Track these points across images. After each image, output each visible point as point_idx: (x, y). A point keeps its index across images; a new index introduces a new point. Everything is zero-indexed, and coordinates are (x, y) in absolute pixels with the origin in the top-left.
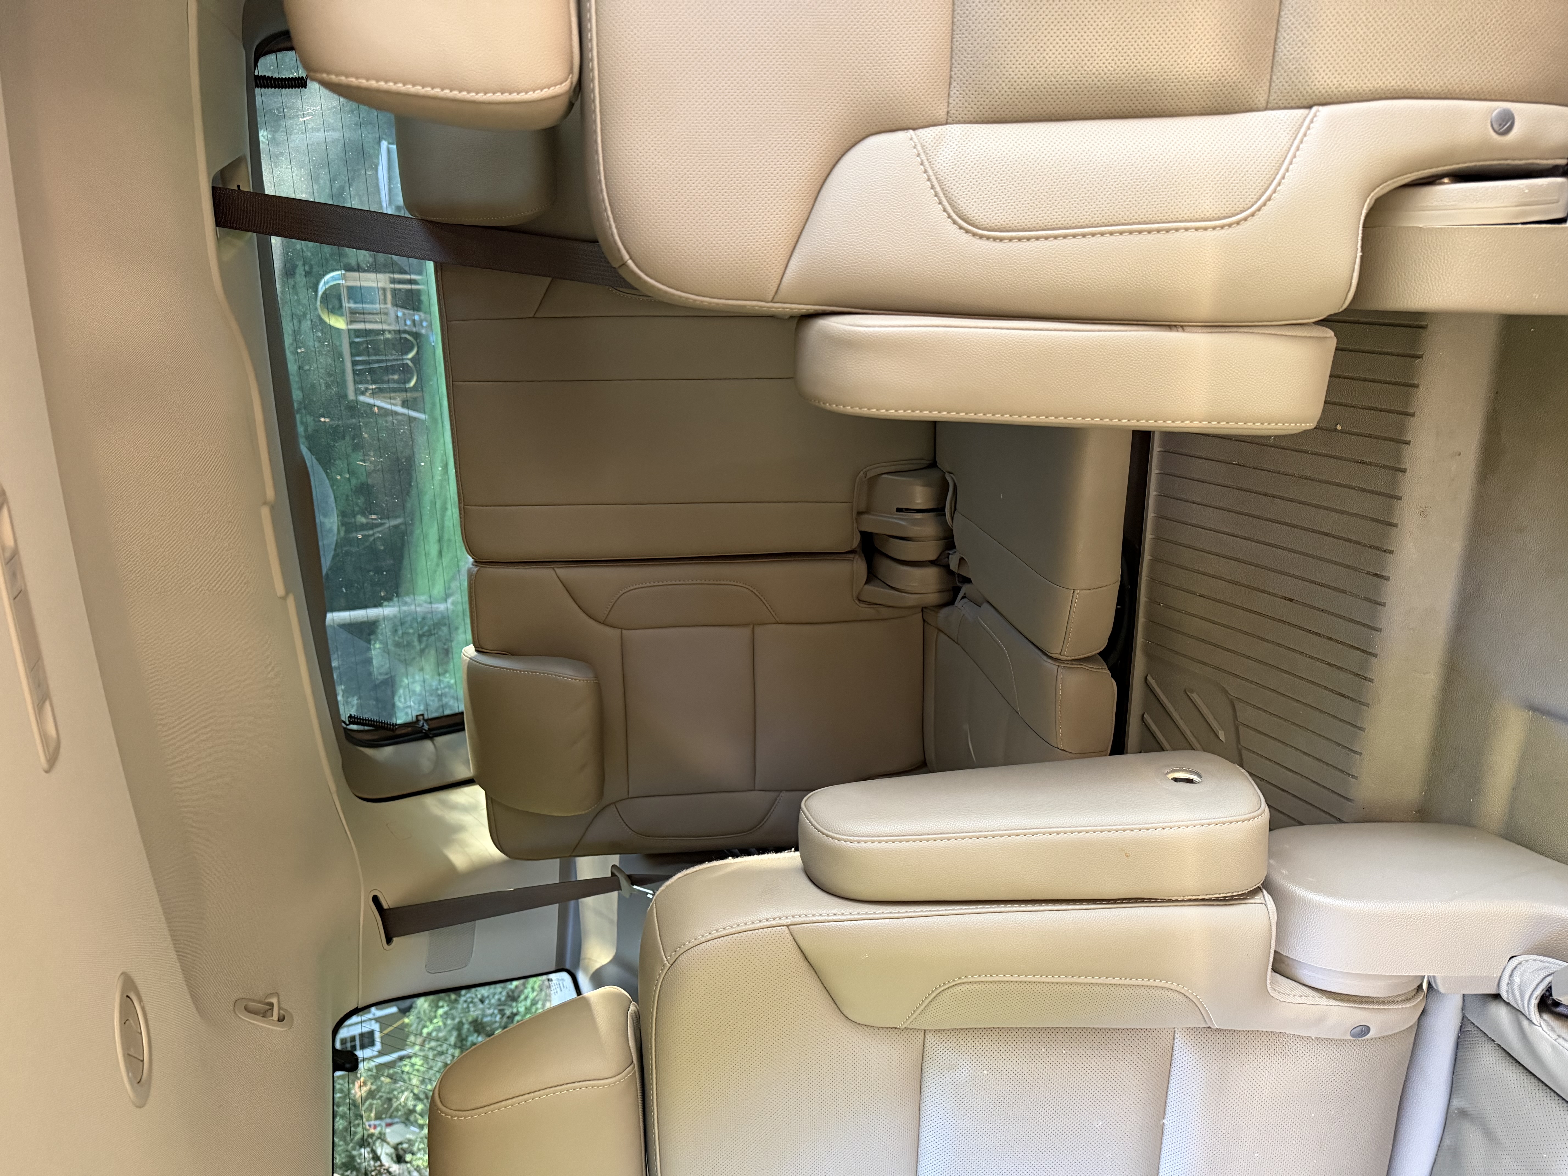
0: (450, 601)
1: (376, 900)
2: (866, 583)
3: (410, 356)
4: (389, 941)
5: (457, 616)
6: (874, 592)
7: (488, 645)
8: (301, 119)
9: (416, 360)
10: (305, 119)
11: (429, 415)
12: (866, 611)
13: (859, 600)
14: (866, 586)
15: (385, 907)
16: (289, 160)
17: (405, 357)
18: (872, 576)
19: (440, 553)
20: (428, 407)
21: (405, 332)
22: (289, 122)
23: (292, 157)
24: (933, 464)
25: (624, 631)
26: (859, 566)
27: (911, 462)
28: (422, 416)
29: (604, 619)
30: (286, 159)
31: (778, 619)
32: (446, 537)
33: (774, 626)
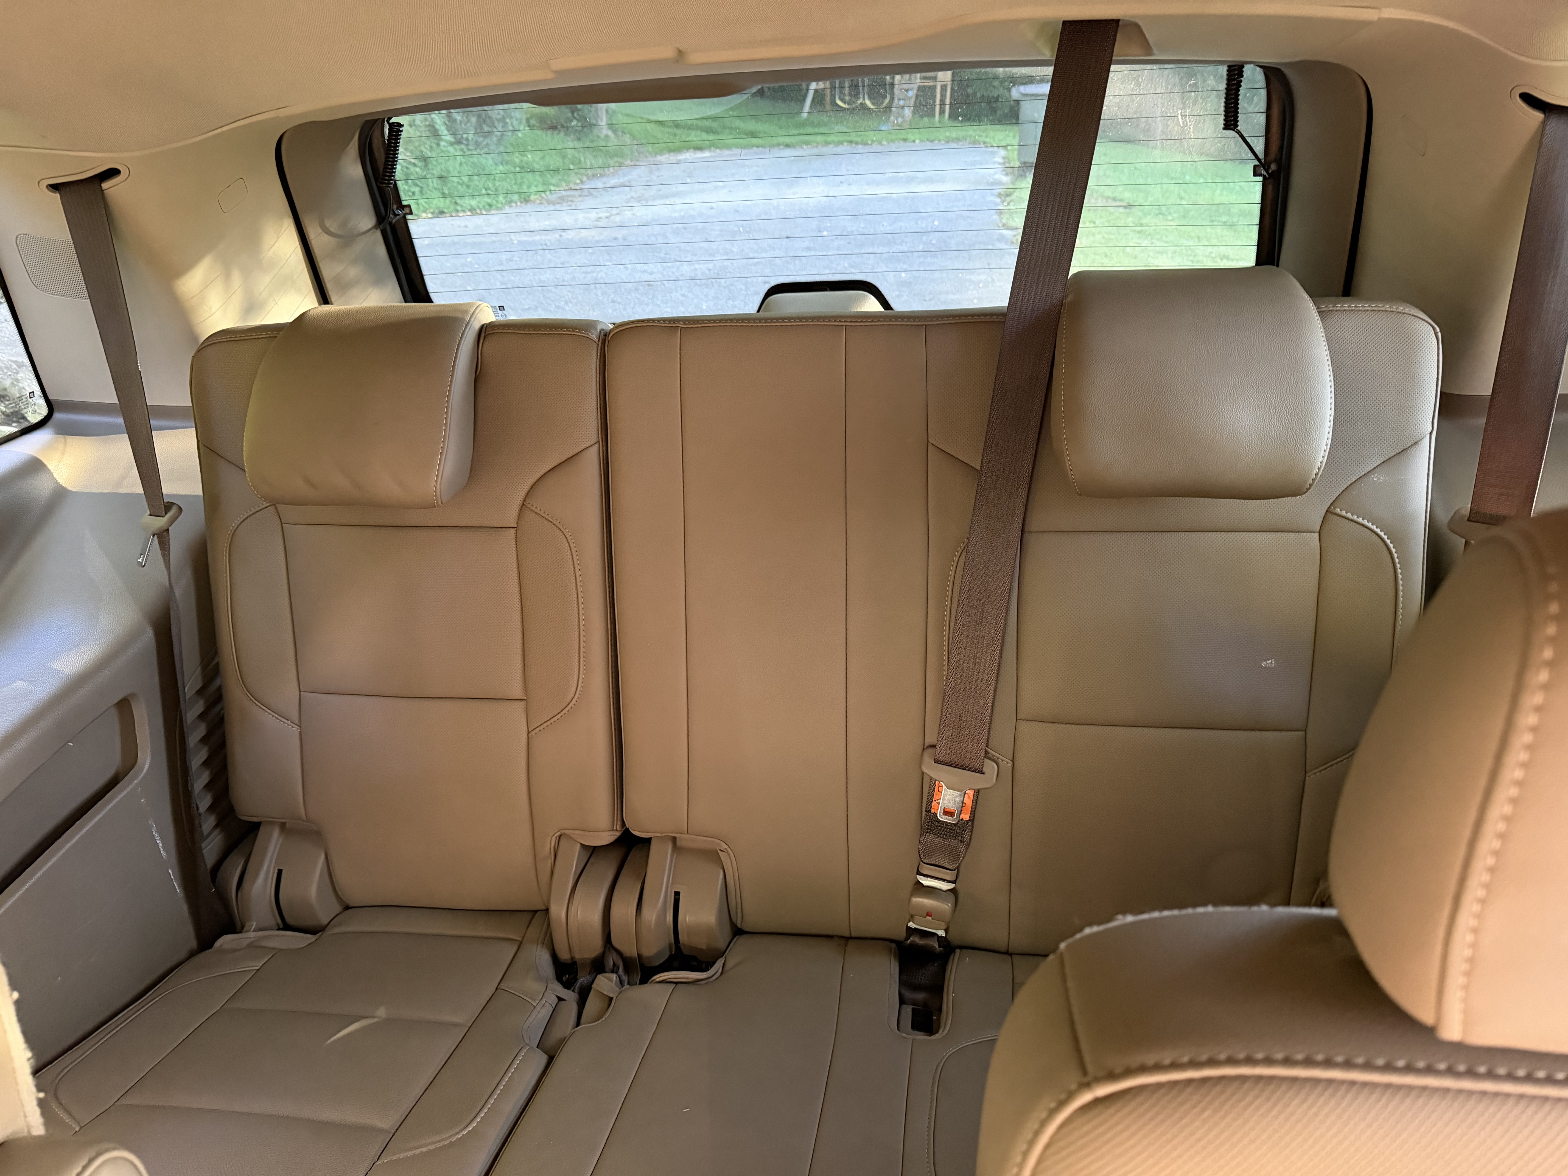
0: (610, 133)
1: (113, 173)
2: (581, 844)
3: (868, 103)
4: (55, 187)
5: (592, 141)
6: (572, 859)
7: (489, 347)
8: (1180, 111)
9: (863, 106)
10: (1180, 117)
11: (807, 119)
12: (547, 848)
13: (560, 836)
14: (578, 846)
15: (105, 185)
16: (1130, 92)
17: (866, 96)
18: (593, 851)
19: (661, 123)
20: (816, 117)
21: (892, 99)
22: (1177, 97)
23: (1134, 97)
24: (737, 932)
25: (513, 531)
26: (606, 838)
27: (739, 906)
28: (805, 115)
29: (529, 506)
30: (1132, 90)
31: (533, 733)
32: (678, 132)
33: (525, 729)
